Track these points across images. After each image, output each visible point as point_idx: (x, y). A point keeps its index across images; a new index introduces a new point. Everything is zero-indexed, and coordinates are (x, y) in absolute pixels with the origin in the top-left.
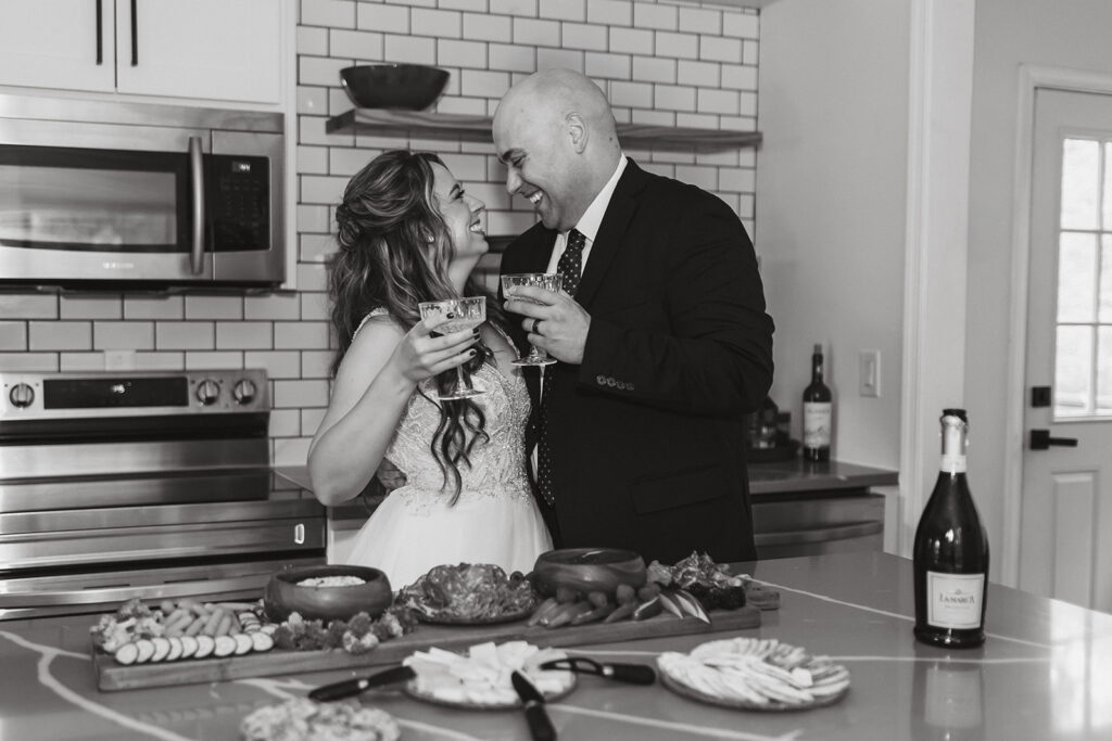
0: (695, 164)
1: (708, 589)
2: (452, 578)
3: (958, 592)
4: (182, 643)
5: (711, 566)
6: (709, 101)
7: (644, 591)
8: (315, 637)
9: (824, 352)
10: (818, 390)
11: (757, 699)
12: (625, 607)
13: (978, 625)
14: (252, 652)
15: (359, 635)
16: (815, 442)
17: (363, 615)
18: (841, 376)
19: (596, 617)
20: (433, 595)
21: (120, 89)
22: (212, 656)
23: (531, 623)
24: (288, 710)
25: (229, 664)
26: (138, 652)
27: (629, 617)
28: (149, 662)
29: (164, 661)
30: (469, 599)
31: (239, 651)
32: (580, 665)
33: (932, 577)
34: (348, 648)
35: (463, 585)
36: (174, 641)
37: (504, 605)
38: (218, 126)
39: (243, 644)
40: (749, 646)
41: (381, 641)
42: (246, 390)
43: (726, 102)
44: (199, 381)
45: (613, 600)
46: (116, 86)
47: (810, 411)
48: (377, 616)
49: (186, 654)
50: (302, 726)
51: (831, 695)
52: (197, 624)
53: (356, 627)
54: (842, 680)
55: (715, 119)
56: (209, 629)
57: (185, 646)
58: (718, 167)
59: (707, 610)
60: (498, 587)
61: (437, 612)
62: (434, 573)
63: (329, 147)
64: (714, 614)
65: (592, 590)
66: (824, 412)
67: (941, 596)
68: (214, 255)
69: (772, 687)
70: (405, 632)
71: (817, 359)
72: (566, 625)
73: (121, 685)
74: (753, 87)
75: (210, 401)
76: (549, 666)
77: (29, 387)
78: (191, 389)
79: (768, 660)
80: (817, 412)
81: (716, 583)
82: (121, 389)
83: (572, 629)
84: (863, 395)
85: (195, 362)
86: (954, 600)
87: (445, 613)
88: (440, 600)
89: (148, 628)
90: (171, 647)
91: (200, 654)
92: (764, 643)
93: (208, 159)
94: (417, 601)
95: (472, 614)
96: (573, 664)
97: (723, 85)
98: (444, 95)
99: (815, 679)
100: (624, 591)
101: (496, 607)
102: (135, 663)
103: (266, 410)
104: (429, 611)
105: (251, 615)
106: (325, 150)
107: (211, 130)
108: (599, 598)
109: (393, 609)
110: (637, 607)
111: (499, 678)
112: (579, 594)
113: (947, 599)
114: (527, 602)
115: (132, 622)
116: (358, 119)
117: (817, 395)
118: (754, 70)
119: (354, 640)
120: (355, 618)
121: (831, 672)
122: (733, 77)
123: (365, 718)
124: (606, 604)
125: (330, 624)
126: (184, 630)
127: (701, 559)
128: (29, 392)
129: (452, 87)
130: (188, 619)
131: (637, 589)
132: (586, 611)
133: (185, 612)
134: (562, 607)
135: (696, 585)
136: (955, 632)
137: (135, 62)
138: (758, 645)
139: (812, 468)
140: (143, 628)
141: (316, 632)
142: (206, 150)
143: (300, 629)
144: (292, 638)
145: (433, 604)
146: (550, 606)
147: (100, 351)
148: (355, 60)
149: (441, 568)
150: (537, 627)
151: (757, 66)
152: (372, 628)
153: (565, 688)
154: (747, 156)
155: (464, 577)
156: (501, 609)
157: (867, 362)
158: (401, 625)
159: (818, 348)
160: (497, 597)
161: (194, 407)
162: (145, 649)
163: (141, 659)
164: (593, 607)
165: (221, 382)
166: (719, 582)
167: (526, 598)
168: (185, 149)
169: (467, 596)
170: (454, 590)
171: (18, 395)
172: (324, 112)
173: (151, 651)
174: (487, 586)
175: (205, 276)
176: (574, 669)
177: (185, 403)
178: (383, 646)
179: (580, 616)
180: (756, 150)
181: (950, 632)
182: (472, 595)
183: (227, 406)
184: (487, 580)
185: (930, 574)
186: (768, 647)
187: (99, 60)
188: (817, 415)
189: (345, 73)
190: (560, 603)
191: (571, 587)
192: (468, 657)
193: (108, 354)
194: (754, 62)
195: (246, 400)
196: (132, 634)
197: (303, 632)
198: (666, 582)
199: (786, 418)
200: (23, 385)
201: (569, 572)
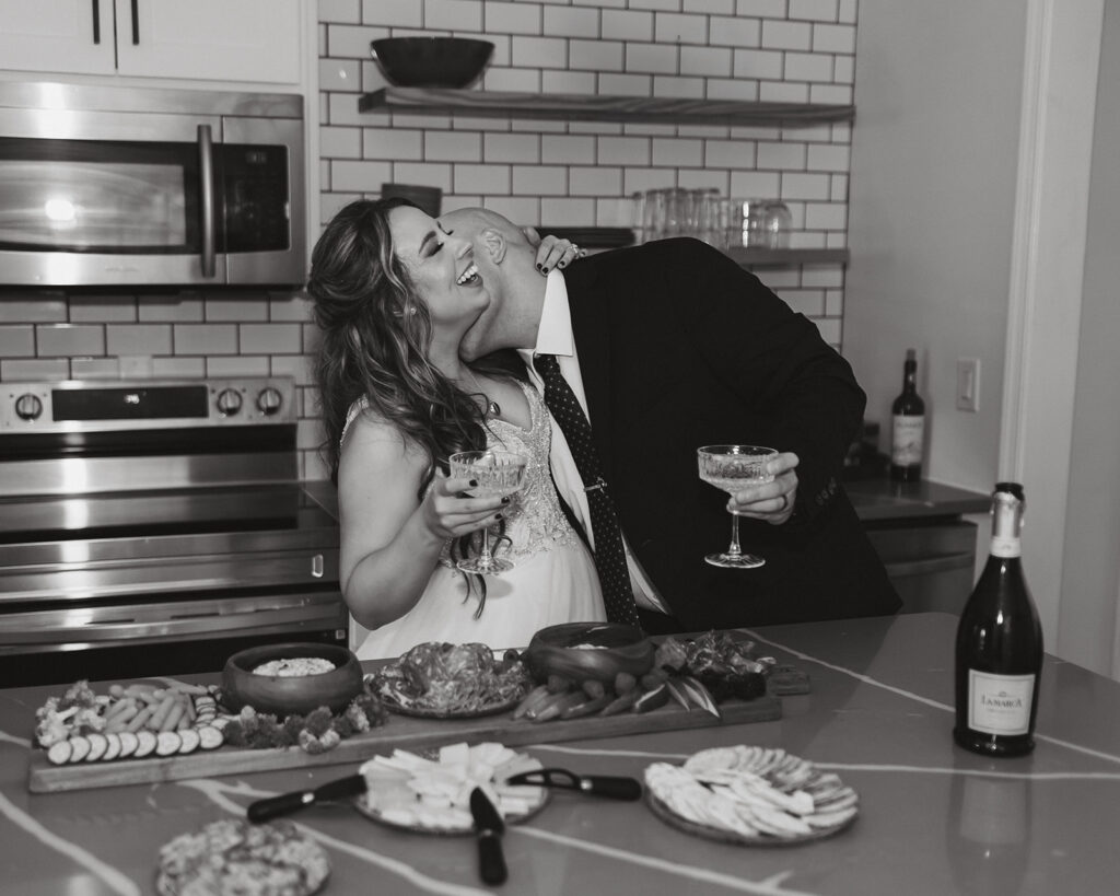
0: (780, 140)
1: (724, 675)
2: (432, 661)
3: (1003, 694)
4: (120, 742)
5: (730, 647)
6: (798, 67)
7: (647, 679)
8: (269, 733)
9: (919, 358)
10: (910, 402)
11: (743, 830)
12: (623, 699)
13: (1025, 731)
14: (199, 749)
15: (318, 734)
16: (905, 459)
17: (324, 710)
18: (937, 386)
19: (588, 710)
20: (411, 679)
21: (121, 70)
22: (153, 754)
23: (518, 714)
24: (208, 840)
25: (172, 763)
26: (72, 751)
27: (628, 709)
28: (83, 761)
29: (100, 760)
30: (447, 687)
31: (185, 749)
32: (554, 777)
33: (974, 676)
34: (305, 746)
35: (444, 670)
36: (112, 738)
37: (486, 696)
38: (229, 112)
39: (189, 740)
40: (752, 757)
41: (343, 737)
42: (270, 401)
43: (818, 68)
44: (220, 390)
45: (611, 690)
46: (117, 66)
47: (899, 425)
48: (340, 709)
49: (125, 752)
50: (218, 861)
51: (832, 826)
52: (144, 714)
53: (313, 724)
54: (848, 807)
55: (804, 87)
56: (155, 723)
57: (124, 743)
58: (807, 143)
59: (717, 703)
60: (481, 674)
61: (411, 702)
62: (416, 652)
63: (362, 127)
64: (726, 706)
65: (589, 678)
66: (914, 426)
67: (984, 698)
68: (228, 256)
69: (764, 817)
70: (372, 725)
71: (910, 366)
72: (556, 718)
73: (52, 787)
74: (850, 50)
75: (231, 412)
76: (518, 780)
77: (35, 398)
78: (212, 399)
79: (769, 777)
80: (907, 425)
81: (733, 668)
82: (134, 399)
83: (561, 723)
84: (960, 409)
85: (217, 368)
86: (997, 703)
87: (420, 704)
88: (416, 687)
89: (88, 720)
90: (108, 744)
91: (140, 753)
92: (769, 753)
93: (219, 150)
94: (392, 687)
95: (449, 705)
96: (547, 778)
97: (815, 48)
98: (490, 66)
99: (817, 805)
100: (623, 680)
101: (476, 698)
102: (68, 763)
103: (294, 421)
104: (404, 700)
105: (210, 700)
106: (357, 132)
107: (222, 116)
108: (594, 688)
109: (361, 700)
110: (639, 698)
111: (459, 795)
112: (574, 682)
113: (990, 702)
114: (515, 689)
115: (73, 711)
116: (389, 99)
117: (909, 407)
118: (851, 30)
119: (311, 738)
120: (313, 713)
121: (835, 797)
122: (828, 38)
123: (292, 851)
124: (602, 695)
125: (288, 718)
126: (128, 722)
127: (719, 639)
128: (36, 403)
129: (500, 55)
130: (132, 710)
131: (639, 678)
132: (578, 704)
133: (131, 701)
134: (553, 697)
135: (709, 671)
136: (1001, 739)
137: (136, 40)
138: (763, 755)
139: (899, 491)
140: (83, 721)
141: (270, 729)
142: (216, 139)
143: (252, 724)
144: (244, 734)
145: (410, 692)
146: (538, 696)
147: (114, 357)
148: (391, 28)
149: (424, 646)
150: (522, 720)
151: (856, 25)
152: (333, 724)
153: (530, 809)
154: (841, 132)
155: (445, 660)
156: (482, 700)
157: (966, 370)
158: (368, 719)
159: (911, 353)
160: (477, 688)
161: (214, 419)
162: (80, 747)
163: (75, 758)
164: (588, 698)
165: (244, 391)
166: (737, 667)
167: (513, 686)
168: (193, 138)
169: (445, 684)
170: (434, 675)
171: (24, 407)
172: (356, 88)
173: (86, 748)
174: (470, 672)
175: (218, 279)
176: (547, 783)
177: (204, 414)
178: (345, 743)
179: (571, 710)
180: (852, 125)
181: (994, 738)
182: (451, 683)
183: (250, 417)
184: (472, 664)
185: (972, 672)
186: (772, 760)
187: (97, 39)
188: (908, 430)
189: (377, 45)
190: (552, 693)
191: (564, 674)
192: (436, 760)
193: (123, 360)
194: (851, 19)
195: (271, 411)
196: (70, 726)
197: (256, 728)
198: (678, 665)
199: (874, 429)
200: (28, 395)
201: (563, 656)
